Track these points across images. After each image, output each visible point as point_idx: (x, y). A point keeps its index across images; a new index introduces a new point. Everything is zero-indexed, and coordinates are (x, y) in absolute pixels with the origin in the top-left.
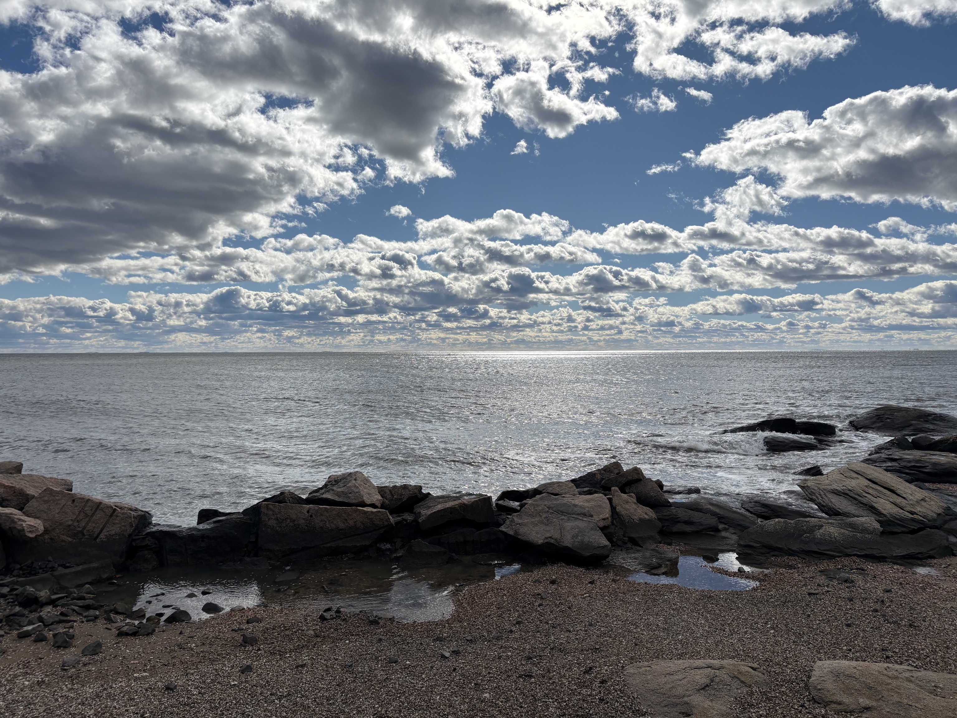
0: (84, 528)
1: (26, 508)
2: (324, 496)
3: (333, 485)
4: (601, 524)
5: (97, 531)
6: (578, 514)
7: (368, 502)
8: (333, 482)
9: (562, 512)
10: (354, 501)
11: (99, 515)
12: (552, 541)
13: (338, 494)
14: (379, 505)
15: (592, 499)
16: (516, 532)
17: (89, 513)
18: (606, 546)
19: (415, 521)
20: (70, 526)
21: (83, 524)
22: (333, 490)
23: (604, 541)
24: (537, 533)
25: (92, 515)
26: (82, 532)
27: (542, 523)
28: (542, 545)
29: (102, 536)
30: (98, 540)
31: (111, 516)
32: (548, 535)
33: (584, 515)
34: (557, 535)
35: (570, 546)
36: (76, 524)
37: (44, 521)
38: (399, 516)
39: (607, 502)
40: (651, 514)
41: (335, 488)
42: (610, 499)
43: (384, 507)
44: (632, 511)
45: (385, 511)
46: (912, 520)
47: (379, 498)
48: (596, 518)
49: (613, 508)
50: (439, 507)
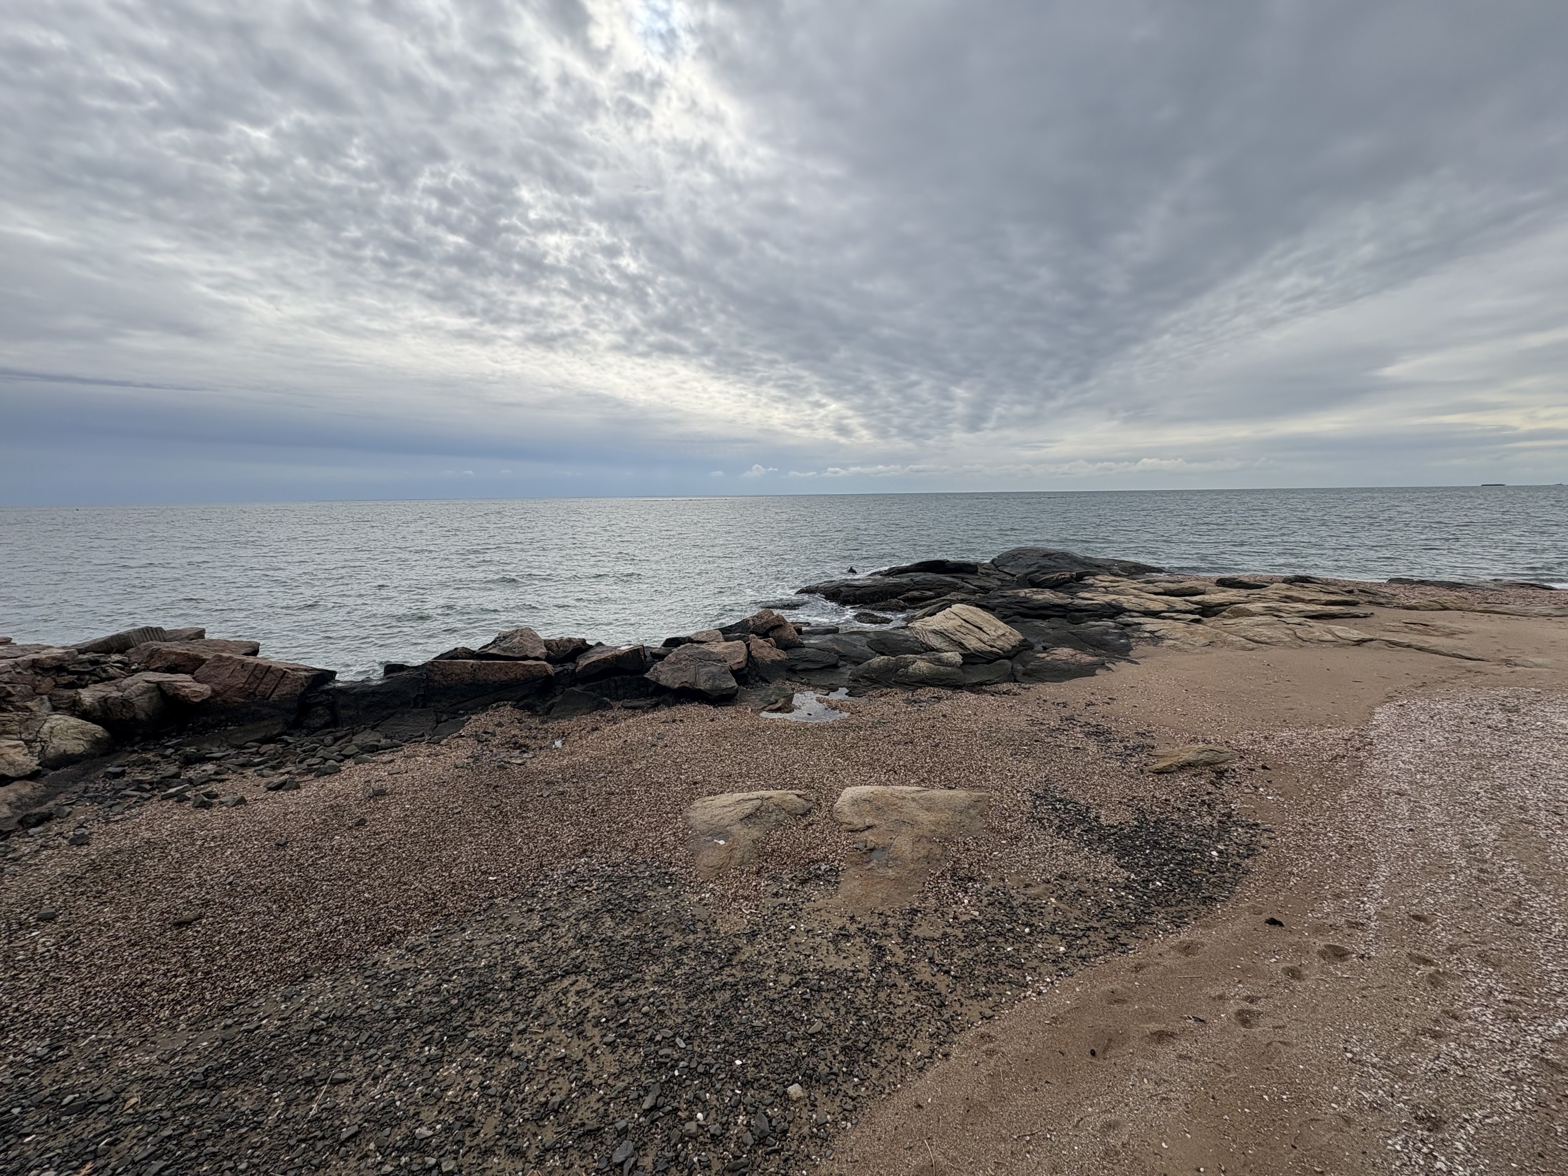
0: (256, 689)
1: (196, 672)
2: (491, 651)
3: (501, 641)
4: (735, 668)
5: (269, 692)
6: (714, 661)
7: (532, 655)
8: (502, 638)
9: (700, 659)
10: (517, 655)
11: (270, 676)
12: (687, 685)
13: (504, 650)
14: (544, 658)
15: (731, 646)
16: (657, 679)
17: (259, 676)
18: (734, 688)
19: (574, 670)
20: (240, 688)
21: (254, 686)
22: (500, 646)
23: (733, 683)
24: (675, 679)
25: (263, 678)
27: (679, 669)
28: (678, 689)
29: (274, 696)
31: (282, 677)
32: (685, 680)
33: (720, 661)
34: (692, 680)
35: (702, 688)
36: (247, 686)
37: (212, 686)
38: (561, 666)
39: (745, 647)
40: (782, 656)
41: (501, 644)
42: (748, 646)
43: (548, 659)
44: (765, 654)
45: (545, 663)
46: (991, 652)
47: (544, 650)
48: (731, 662)
49: (749, 653)
50: (594, 659)
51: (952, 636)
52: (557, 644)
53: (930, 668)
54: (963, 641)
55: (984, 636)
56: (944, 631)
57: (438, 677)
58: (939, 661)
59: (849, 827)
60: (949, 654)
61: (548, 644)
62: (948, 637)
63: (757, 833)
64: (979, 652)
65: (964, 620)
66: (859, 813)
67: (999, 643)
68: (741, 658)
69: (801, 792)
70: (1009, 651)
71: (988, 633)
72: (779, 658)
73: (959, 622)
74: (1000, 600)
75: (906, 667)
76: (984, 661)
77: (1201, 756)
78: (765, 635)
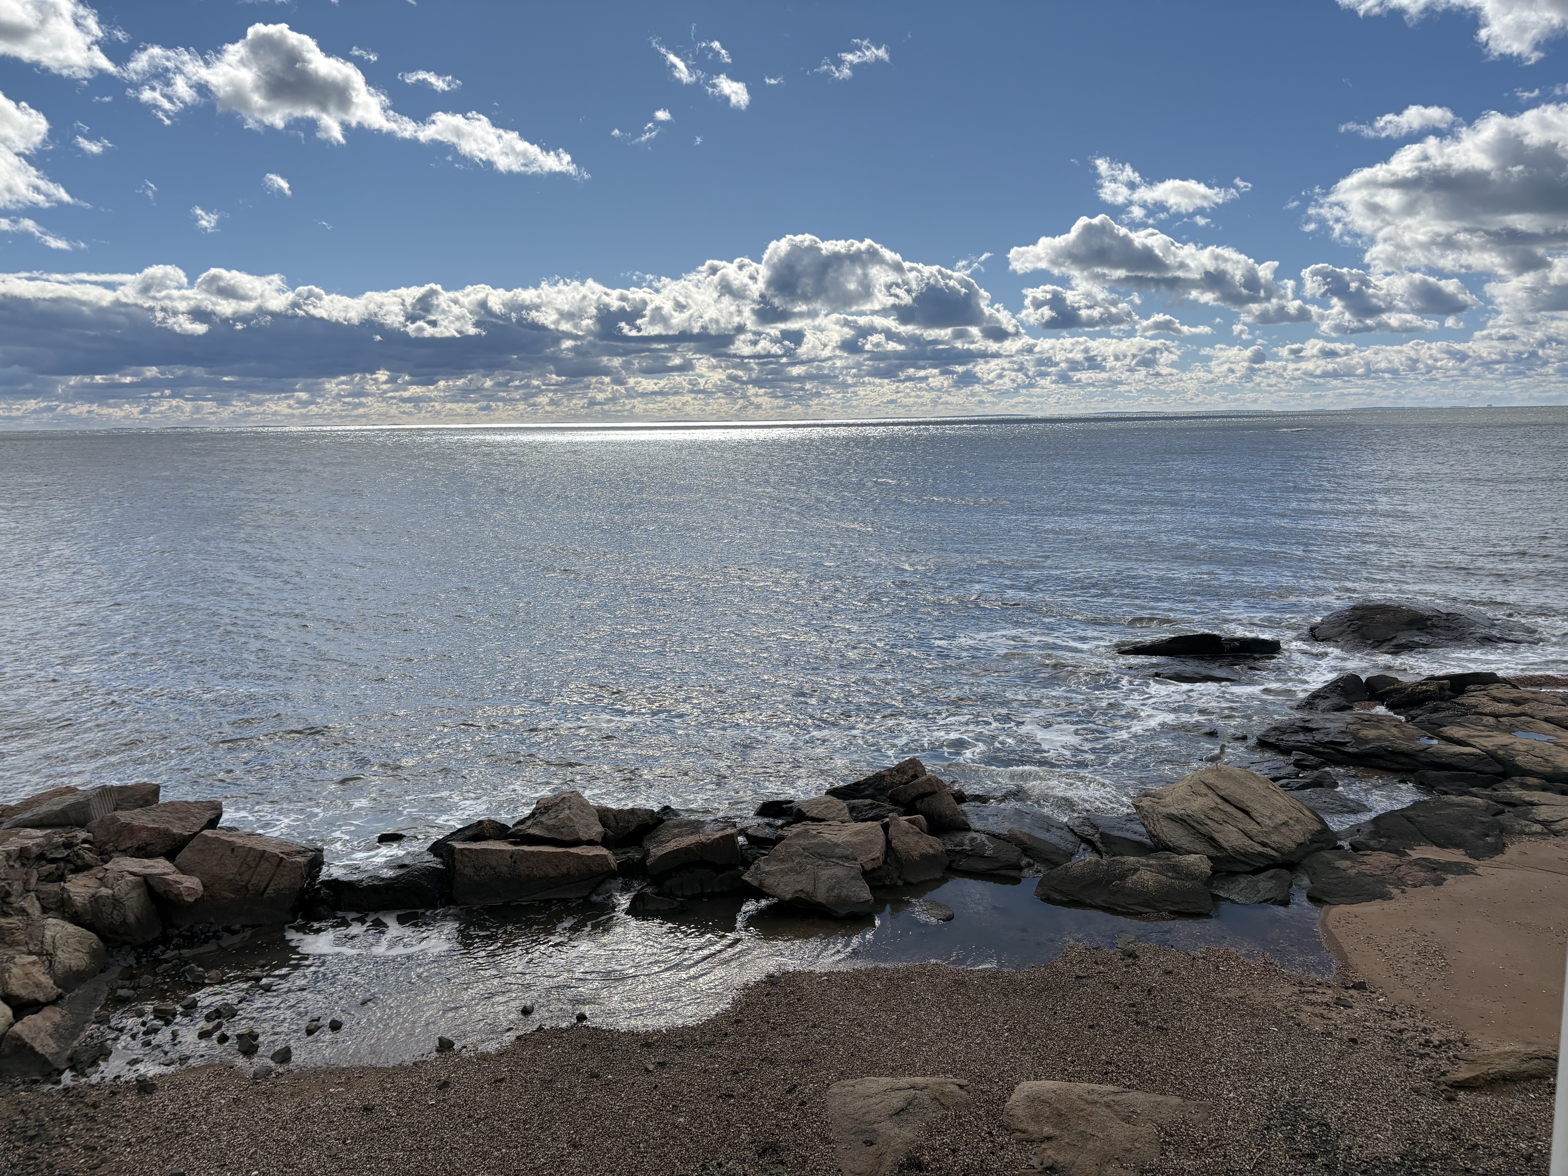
0: (248, 882)
1: (179, 858)
2: (531, 831)
3: (542, 814)
4: (868, 867)
5: (263, 885)
6: (839, 857)
7: (584, 836)
8: (543, 808)
9: (819, 854)
10: (567, 838)
11: (264, 865)
12: (803, 896)
13: (548, 828)
14: (599, 840)
16: (761, 884)
17: (253, 864)
18: (868, 901)
19: (643, 859)
20: (231, 880)
21: (246, 877)
22: (541, 823)
23: (865, 894)
24: (786, 885)
25: (257, 866)
26: (246, 887)
27: (792, 870)
28: (791, 900)
29: (269, 890)
30: (265, 896)
31: (278, 865)
32: (799, 887)
33: (847, 858)
34: (809, 888)
35: (824, 902)
36: (238, 878)
37: (201, 876)
38: (624, 853)
39: (881, 833)
40: (937, 846)
41: (543, 819)
42: (885, 827)
43: (605, 842)
44: (912, 845)
45: (604, 851)
46: (1261, 854)
47: (599, 828)
48: (863, 859)
49: (888, 842)
50: (672, 846)
51: (1199, 827)
52: (615, 816)
53: (1159, 882)
54: (1216, 836)
55: (1251, 826)
56: (1186, 818)
57: (469, 871)
58: (1175, 868)
59: (1023, 1136)
60: (1192, 858)
61: (604, 815)
62: (1193, 827)
63: (911, 1135)
64: (1241, 854)
65: (1222, 797)
66: (1036, 1118)
67: (1275, 838)
68: (877, 851)
69: (964, 1082)
70: (1292, 853)
71: (1259, 820)
72: (931, 851)
73: (1211, 800)
74: (1301, 737)
75: (1123, 876)
76: (1248, 868)
77: (1525, 1066)
78: (909, 808)
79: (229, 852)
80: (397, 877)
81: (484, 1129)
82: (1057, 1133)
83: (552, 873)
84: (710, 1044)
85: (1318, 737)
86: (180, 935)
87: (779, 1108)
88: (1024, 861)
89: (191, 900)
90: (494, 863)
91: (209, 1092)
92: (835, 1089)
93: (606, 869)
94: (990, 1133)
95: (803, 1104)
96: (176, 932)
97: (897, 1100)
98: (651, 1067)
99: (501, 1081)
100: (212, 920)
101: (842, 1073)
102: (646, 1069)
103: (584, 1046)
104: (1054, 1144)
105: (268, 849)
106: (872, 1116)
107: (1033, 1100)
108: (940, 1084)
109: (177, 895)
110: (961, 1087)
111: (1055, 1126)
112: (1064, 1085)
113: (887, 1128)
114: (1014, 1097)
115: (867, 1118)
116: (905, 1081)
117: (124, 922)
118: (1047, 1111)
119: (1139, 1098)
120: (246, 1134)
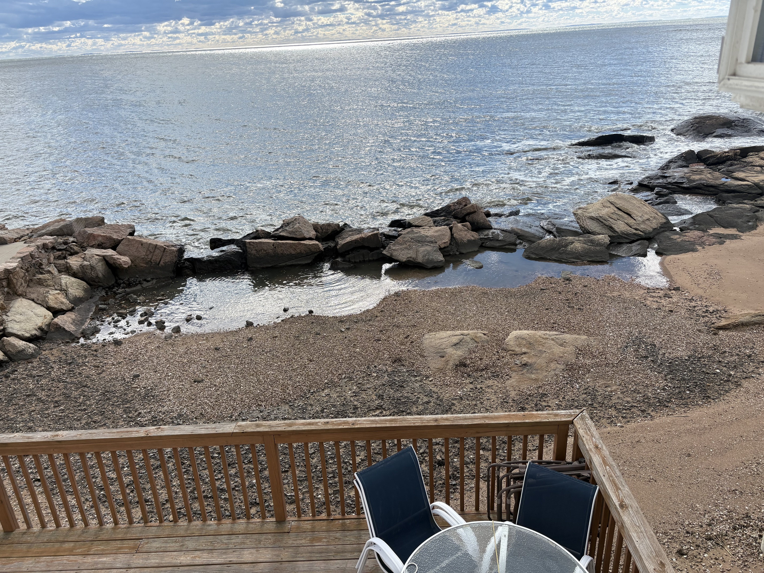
0: (151, 259)
1: (118, 249)
2: (281, 234)
3: (286, 226)
4: (442, 246)
5: (158, 260)
6: (429, 242)
7: (307, 236)
8: (286, 224)
9: (419, 241)
10: (299, 237)
11: (157, 251)
12: (411, 259)
13: (290, 232)
14: (314, 238)
16: (391, 255)
17: (152, 251)
18: (442, 261)
19: (336, 246)
20: (143, 258)
21: (150, 257)
22: (286, 230)
23: (441, 258)
24: (403, 255)
25: (154, 252)
26: (150, 261)
27: (406, 248)
28: (405, 262)
29: (161, 263)
30: (160, 265)
31: (164, 251)
32: (409, 256)
33: (432, 242)
34: (414, 256)
35: (421, 261)
36: (146, 257)
37: (129, 256)
38: (326, 244)
39: (449, 231)
40: (476, 236)
41: (287, 228)
42: (451, 229)
43: (317, 239)
44: (464, 236)
45: (317, 242)
46: (635, 234)
47: (314, 233)
48: (439, 243)
49: (452, 235)
50: (349, 239)
51: (605, 222)
52: (321, 227)
53: (584, 248)
54: (613, 226)
55: (631, 221)
56: (599, 218)
57: (254, 252)
58: (592, 241)
59: (513, 352)
60: (601, 236)
61: (316, 227)
62: (602, 222)
63: (461, 353)
64: (625, 234)
65: (618, 208)
66: (519, 345)
67: (642, 226)
68: (447, 239)
69: (486, 332)
70: (650, 233)
71: (635, 218)
72: (473, 238)
73: (612, 209)
74: (661, 181)
75: (566, 246)
76: (628, 241)
77: (753, 319)
78: (463, 220)
79: (140, 246)
80: (220, 256)
81: (269, 355)
82: (529, 351)
83: (293, 252)
84: (369, 320)
85: (669, 180)
86: (124, 283)
87: (402, 344)
88: (518, 241)
89: (126, 266)
90: (265, 248)
91: (146, 344)
92: (426, 336)
93: (318, 250)
94: (498, 352)
95: (412, 342)
96: (122, 281)
97: (455, 340)
98: (343, 330)
99: (276, 337)
100: (137, 276)
101: (430, 330)
102: (341, 331)
103: (313, 323)
104: (527, 355)
105: (158, 244)
106: (444, 346)
107: (517, 338)
108: (475, 333)
109: (119, 265)
110: (484, 334)
111: (528, 348)
112: (533, 332)
113: (450, 351)
114: (509, 337)
115: (442, 347)
116: (458, 332)
117: (97, 277)
118: (524, 342)
119: (567, 337)
120: (164, 359)
